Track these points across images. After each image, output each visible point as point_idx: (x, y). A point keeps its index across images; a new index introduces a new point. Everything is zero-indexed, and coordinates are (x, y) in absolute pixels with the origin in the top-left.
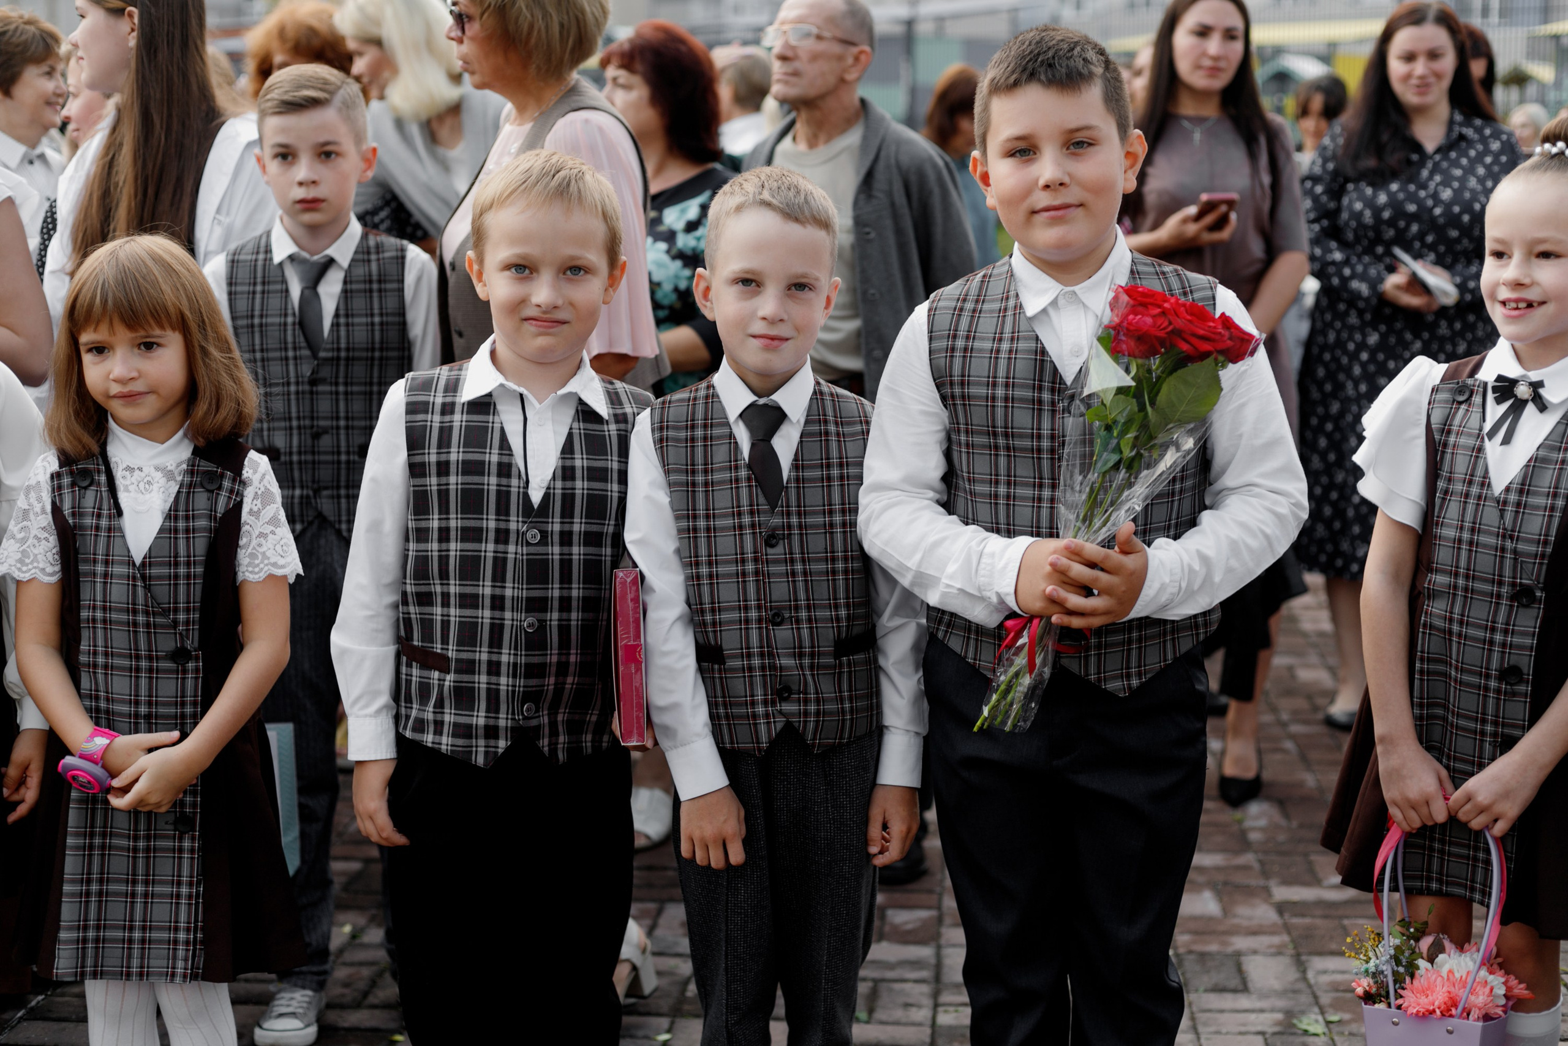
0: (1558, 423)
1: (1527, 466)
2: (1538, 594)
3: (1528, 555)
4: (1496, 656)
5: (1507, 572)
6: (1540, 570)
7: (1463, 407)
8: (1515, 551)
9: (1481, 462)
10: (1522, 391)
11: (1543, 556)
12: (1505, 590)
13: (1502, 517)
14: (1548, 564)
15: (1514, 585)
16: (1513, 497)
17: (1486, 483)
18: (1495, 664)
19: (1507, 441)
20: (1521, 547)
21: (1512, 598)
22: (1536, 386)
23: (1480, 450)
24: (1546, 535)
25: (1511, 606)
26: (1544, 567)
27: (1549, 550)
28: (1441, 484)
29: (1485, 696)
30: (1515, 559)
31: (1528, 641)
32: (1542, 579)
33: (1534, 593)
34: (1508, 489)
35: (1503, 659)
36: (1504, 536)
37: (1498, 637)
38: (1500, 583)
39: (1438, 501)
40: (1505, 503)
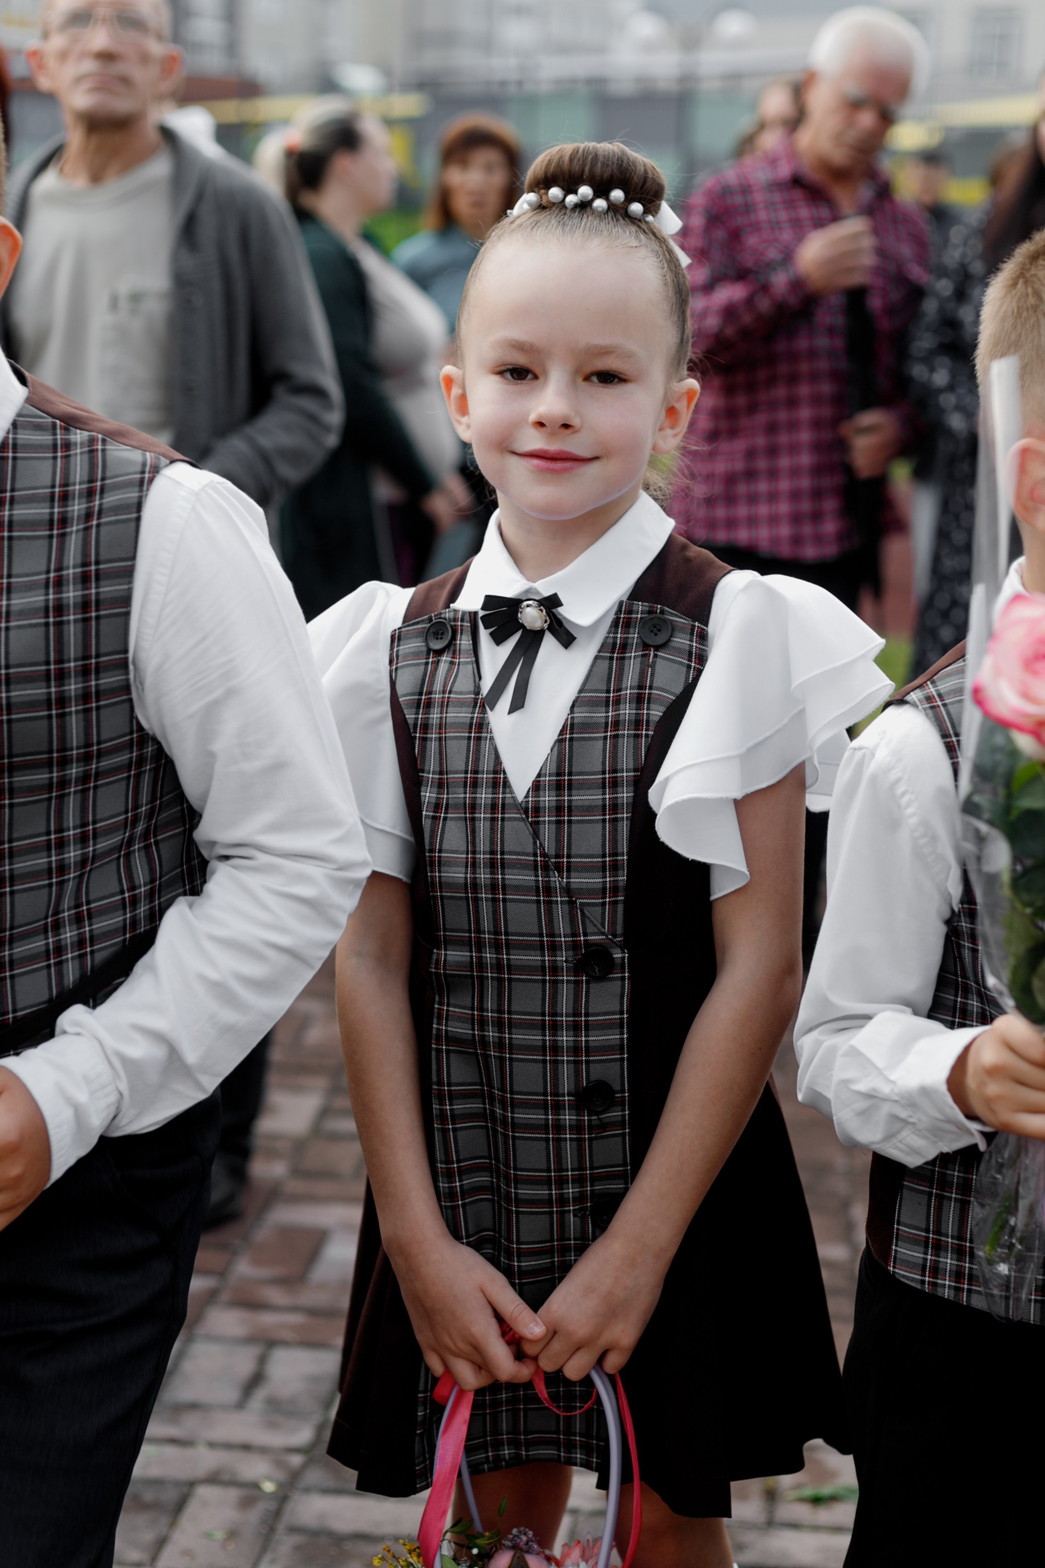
0: (596, 658)
1: (560, 741)
2: (617, 955)
3: (590, 892)
4: (566, 1071)
5: (562, 926)
6: (614, 913)
7: (445, 658)
8: (568, 890)
9: (486, 747)
10: (532, 616)
11: (615, 890)
12: (562, 957)
13: (536, 835)
14: (624, 901)
15: (575, 946)
16: (547, 799)
17: (500, 781)
18: (566, 1085)
19: (518, 704)
20: (578, 880)
21: (578, 968)
22: (551, 603)
23: (481, 726)
24: (614, 854)
25: (577, 983)
26: (620, 908)
27: (622, 878)
28: (428, 795)
29: (558, 1141)
30: (571, 903)
31: (613, 1037)
32: (619, 930)
33: (611, 955)
34: (537, 786)
35: (577, 1073)
36: (546, 868)
37: (565, 1038)
38: (554, 948)
39: (427, 824)
40: (537, 810)
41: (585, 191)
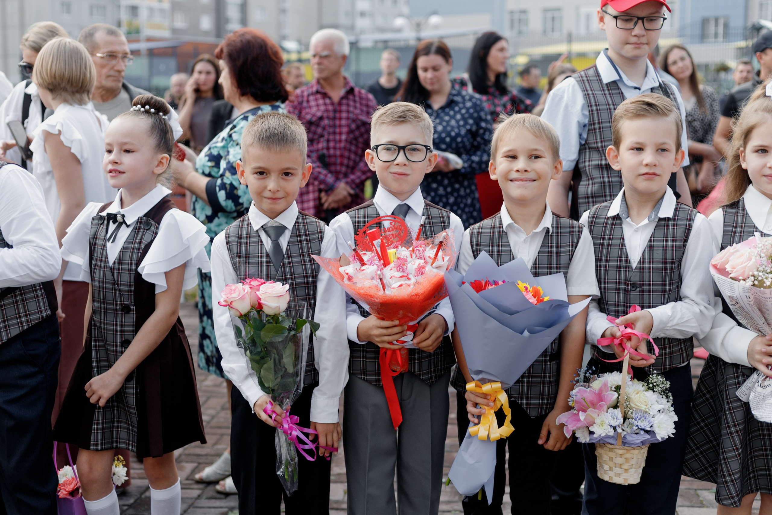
0: (132, 231)
1: (120, 251)
2: (132, 308)
3: (125, 291)
4: (118, 337)
5: (118, 299)
6: (131, 297)
7: (102, 226)
8: (120, 290)
9: (105, 251)
10: (119, 218)
11: (131, 291)
12: (118, 307)
13: (113, 275)
14: (134, 295)
15: (121, 304)
16: (116, 266)
17: (106, 261)
18: (118, 340)
19: (113, 241)
20: (122, 288)
21: (122, 310)
22: (123, 216)
23: (104, 246)
24: (130, 282)
25: (122, 314)
26: (132, 296)
27: (133, 288)
28: (94, 262)
30: (120, 293)
31: (131, 328)
32: (133, 301)
33: (130, 308)
34: (114, 263)
35: (121, 338)
36: (114, 284)
37: (119, 328)
38: (116, 305)
39: (92, 270)
40: (114, 269)
41: (139, 106)
